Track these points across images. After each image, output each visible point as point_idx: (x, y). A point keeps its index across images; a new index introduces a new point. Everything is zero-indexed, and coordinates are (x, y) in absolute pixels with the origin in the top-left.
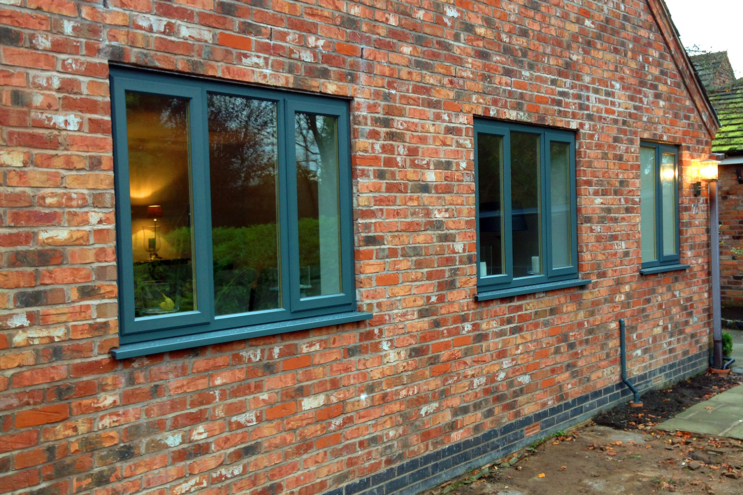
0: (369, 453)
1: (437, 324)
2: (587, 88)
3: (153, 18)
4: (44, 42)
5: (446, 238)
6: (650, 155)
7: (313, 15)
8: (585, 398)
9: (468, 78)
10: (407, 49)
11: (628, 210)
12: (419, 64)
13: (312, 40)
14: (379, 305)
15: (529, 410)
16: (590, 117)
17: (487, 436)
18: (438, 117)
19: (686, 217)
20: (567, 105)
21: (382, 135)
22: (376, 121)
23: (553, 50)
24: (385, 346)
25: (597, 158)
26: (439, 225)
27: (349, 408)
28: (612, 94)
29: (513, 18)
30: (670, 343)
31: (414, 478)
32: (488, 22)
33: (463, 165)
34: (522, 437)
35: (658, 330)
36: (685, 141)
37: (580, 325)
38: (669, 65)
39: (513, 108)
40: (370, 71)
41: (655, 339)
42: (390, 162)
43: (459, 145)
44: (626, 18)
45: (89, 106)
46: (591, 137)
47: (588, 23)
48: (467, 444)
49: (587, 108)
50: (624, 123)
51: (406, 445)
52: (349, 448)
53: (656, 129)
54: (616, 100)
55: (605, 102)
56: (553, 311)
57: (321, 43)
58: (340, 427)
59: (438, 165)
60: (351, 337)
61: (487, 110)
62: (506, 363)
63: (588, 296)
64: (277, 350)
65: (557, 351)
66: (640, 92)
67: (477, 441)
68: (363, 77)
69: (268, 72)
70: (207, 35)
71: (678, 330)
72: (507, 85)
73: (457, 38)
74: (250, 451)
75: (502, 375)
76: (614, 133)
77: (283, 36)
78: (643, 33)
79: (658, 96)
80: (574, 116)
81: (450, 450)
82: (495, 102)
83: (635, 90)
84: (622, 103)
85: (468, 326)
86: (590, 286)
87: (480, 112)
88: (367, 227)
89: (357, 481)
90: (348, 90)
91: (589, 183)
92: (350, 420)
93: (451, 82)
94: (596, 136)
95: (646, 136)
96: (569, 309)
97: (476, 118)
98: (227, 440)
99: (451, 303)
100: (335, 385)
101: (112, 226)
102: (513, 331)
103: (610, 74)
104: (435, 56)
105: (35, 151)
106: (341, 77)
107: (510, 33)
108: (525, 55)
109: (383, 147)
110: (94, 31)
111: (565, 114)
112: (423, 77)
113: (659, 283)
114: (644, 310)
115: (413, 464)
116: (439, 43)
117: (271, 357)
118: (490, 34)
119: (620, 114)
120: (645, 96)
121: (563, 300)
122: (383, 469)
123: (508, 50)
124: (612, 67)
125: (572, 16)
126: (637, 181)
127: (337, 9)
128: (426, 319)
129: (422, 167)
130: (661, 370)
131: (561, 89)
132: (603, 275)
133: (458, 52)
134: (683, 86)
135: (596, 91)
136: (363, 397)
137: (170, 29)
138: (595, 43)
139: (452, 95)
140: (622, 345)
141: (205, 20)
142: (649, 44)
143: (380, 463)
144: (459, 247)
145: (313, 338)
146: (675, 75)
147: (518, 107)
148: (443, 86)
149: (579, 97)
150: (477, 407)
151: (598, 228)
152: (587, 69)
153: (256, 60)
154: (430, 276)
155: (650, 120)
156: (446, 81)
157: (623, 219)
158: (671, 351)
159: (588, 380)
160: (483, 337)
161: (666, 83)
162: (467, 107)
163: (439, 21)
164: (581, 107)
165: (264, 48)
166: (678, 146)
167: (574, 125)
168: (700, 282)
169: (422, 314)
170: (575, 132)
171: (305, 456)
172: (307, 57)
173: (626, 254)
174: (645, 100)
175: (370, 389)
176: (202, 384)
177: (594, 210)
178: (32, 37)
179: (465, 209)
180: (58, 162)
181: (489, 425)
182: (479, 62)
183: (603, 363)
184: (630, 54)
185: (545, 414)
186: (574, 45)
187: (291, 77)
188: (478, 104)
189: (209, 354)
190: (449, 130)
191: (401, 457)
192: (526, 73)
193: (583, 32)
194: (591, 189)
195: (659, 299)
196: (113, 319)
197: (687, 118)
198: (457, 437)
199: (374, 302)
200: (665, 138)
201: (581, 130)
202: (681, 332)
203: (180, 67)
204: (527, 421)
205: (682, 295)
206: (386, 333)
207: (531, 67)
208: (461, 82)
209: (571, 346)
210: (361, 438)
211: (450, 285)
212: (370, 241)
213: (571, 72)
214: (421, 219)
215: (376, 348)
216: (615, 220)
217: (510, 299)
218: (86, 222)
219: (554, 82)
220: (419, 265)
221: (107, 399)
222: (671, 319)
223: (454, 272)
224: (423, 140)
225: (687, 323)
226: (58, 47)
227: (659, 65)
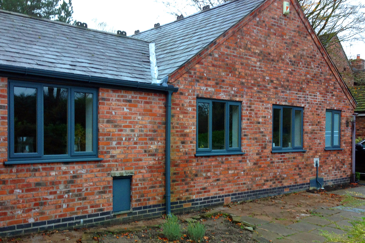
0: (243, 187)
1: (261, 157)
2: (308, 95)
3: (204, 87)
4: (187, 94)
5: (264, 136)
6: (330, 114)
7: (234, 83)
8: (304, 184)
9: (271, 95)
10: (255, 88)
11: (320, 130)
12: (258, 92)
13: (234, 89)
14: (247, 151)
15: (286, 184)
16: (308, 103)
17: (274, 189)
18: (263, 105)
19: (343, 133)
20: (301, 100)
21: (249, 110)
22: (247, 106)
23: (297, 85)
24: (248, 161)
25: (310, 115)
26: (262, 132)
27: (239, 174)
28: (316, 96)
29: (284, 77)
30: (335, 173)
31: (254, 195)
32: (277, 79)
33: (269, 117)
34: (283, 191)
35: (331, 168)
36: (343, 109)
37: (303, 163)
38: (337, 85)
39: (284, 101)
40: (246, 95)
41: (329, 171)
42: (250, 116)
43: (268, 112)
44: (321, 73)
45: (193, 106)
46: (309, 109)
47: (308, 76)
48: (268, 190)
49: (308, 100)
50: (320, 104)
51: (252, 186)
52: (239, 184)
53: (332, 106)
54: (317, 98)
55: (314, 98)
56: (294, 158)
57: (236, 89)
58: (237, 179)
59: (263, 117)
60: (240, 158)
61: (276, 102)
62: (279, 170)
63: (305, 155)
64: (224, 159)
65: (295, 169)
66: (326, 95)
67: (270, 189)
68: (245, 96)
69: (224, 96)
70: (213, 90)
71: (338, 168)
72: (282, 95)
73: (269, 84)
74: (218, 180)
75: (278, 173)
76: (317, 107)
77: (228, 88)
78: (328, 77)
79: (333, 95)
80: (303, 103)
81: (263, 190)
82: (279, 100)
83: (324, 94)
84: (319, 98)
85: (269, 159)
86: (307, 152)
87: (274, 103)
88: (245, 132)
89: (240, 192)
90: (241, 99)
91: (307, 122)
92: (239, 178)
93: (267, 96)
94: (310, 109)
95: (328, 108)
96: (299, 158)
97: (273, 105)
98: (214, 177)
99: (265, 152)
100: (236, 169)
101: (195, 130)
102: (282, 162)
103: (316, 90)
104: (263, 89)
105: (185, 115)
106: (240, 97)
107: (284, 82)
108: (288, 87)
109: (249, 113)
110: (194, 91)
111: (300, 103)
112: (259, 95)
113: (332, 153)
114: (326, 161)
115: (253, 192)
116: (264, 86)
117: (223, 160)
118: (278, 83)
119: (318, 102)
120: (328, 95)
121: (297, 155)
122: (246, 191)
123: (282, 86)
124: (316, 88)
125: (303, 74)
126: (324, 122)
127: (240, 81)
128: (258, 156)
129: (258, 118)
130: (331, 181)
131: (299, 96)
132: (311, 149)
133: (268, 88)
134: (343, 91)
135: (311, 95)
136: (242, 173)
137: (207, 89)
138: (310, 82)
139: (267, 99)
140: (317, 171)
141: (213, 87)
142: (330, 80)
143: (245, 190)
144: (267, 138)
145: (232, 157)
146: (340, 89)
147: (286, 101)
148: (264, 97)
149: (305, 97)
150: (271, 180)
151: (310, 135)
152: (307, 89)
153: (222, 94)
154: (259, 145)
155: (329, 103)
156: (265, 96)
157: (319, 133)
158: (335, 175)
159: (305, 179)
160: (273, 162)
161: (336, 91)
162: (271, 102)
163: (264, 80)
164: (305, 100)
165: (224, 91)
166: (341, 111)
167: (303, 105)
168: (348, 154)
169: (257, 154)
170: (303, 108)
171: (229, 184)
172: (233, 92)
173: (320, 144)
174: (328, 97)
175: (244, 171)
176: (210, 164)
177: (308, 130)
178: (185, 93)
179: (269, 129)
180: (188, 117)
181: (274, 186)
182: (274, 90)
183: (310, 175)
184: (323, 84)
185: (291, 186)
186: (303, 83)
187: (229, 97)
188: (274, 101)
189: (211, 158)
190: (265, 108)
191: (251, 189)
192: (288, 92)
193: (306, 79)
194: (308, 124)
195: (332, 158)
196: (195, 148)
197: (344, 102)
198: (265, 187)
199: (246, 150)
200: (335, 108)
201: (305, 107)
202: (339, 170)
203: (208, 97)
204: (285, 187)
205: (340, 158)
206: (248, 158)
207: (290, 90)
208: (269, 96)
209: (300, 169)
210: (242, 182)
211: (265, 148)
212: (245, 135)
213: (302, 90)
214: (258, 131)
215: (246, 161)
216: (316, 133)
217: (281, 153)
218: (192, 129)
219: (296, 94)
220: (257, 142)
221: (194, 164)
222: (336, 165)
223: (266, 145)
224: (259, 111)
225: (342, 167)
226: (189, 95)
227: (334, 86)
